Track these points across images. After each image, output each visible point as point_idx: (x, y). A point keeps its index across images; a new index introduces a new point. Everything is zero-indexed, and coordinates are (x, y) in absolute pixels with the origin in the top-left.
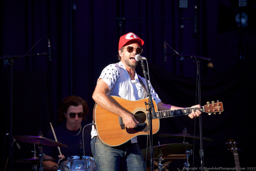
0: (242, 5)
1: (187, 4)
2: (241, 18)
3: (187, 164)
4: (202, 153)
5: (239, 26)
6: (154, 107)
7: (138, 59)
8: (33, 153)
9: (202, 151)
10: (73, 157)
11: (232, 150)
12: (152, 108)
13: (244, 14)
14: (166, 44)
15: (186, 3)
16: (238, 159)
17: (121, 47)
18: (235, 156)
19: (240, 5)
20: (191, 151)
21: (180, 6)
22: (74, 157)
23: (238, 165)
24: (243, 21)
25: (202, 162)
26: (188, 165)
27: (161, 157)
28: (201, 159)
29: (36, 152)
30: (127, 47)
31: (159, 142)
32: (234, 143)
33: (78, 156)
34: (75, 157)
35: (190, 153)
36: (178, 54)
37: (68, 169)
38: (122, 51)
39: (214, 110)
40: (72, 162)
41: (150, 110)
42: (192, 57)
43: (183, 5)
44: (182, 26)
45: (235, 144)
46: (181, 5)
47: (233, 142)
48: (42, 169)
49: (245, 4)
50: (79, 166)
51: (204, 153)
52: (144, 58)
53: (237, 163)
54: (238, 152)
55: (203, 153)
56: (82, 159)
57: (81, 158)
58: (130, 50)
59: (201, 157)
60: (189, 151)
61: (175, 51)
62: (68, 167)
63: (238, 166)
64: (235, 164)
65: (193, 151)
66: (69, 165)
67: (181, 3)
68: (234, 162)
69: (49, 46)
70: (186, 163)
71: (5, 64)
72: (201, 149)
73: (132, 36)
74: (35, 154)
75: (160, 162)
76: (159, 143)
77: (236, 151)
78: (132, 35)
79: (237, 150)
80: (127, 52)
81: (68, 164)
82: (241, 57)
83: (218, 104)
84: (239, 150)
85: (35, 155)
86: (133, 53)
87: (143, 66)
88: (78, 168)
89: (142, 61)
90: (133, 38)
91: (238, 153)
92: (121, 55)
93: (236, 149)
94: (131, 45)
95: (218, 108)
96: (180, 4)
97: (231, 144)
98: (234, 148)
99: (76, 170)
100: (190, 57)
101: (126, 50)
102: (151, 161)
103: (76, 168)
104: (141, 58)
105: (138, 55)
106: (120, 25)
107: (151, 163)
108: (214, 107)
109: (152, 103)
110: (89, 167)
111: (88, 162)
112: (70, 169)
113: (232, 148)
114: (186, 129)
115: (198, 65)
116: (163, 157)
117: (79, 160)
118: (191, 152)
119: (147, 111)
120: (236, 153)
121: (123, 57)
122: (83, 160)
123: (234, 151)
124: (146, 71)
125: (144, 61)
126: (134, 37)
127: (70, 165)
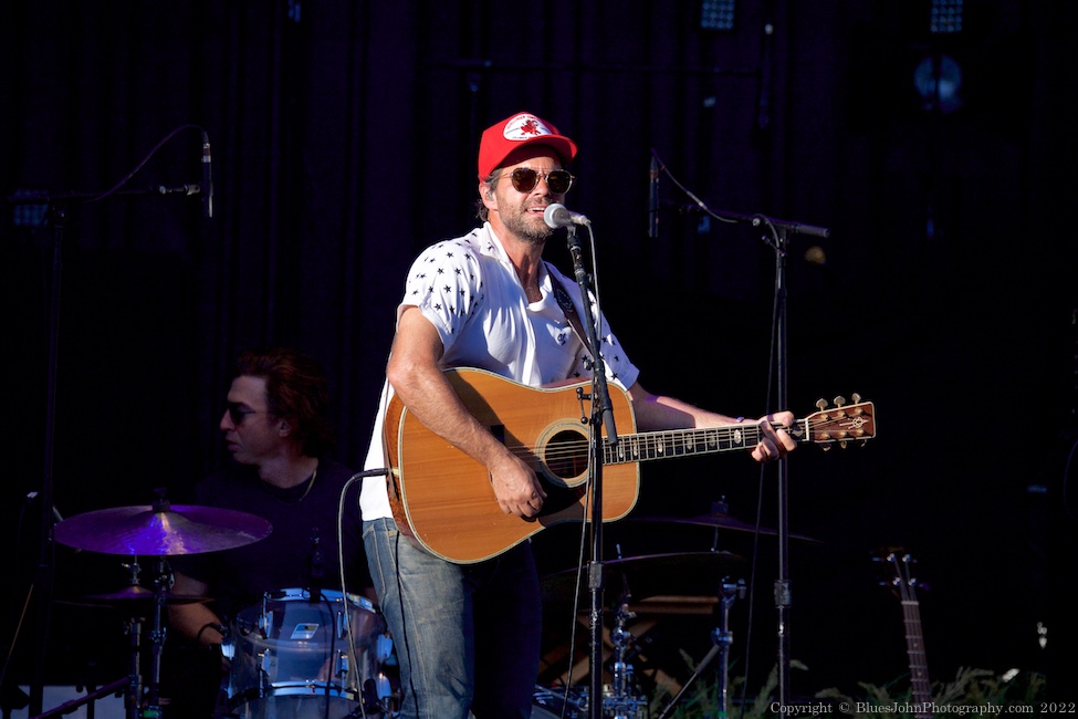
0: (942, 29)
1: (730, 17)
2: (937, 76)
3: (724, 635)
4: (783, 596)
5: (929, 107)
6: (611, 409)
7: (555, 222)
8: (129, 573)
9: (786, 585)
10: (284, 595)
11: (898, 588)
12: (606, 414)
13: (947, 62)
14: (660, 167)
15: (726, 12)
16: (917, 621)
17: (489, 171)
18: (905, 609)
19: (934, 29)
20: (739, 585)
21: (705, 24)
22: (289, 592)
23: (915, 645)
24: (946, 89)
25: (782, 628)
26: (725, 639)
27: (626, 605)
28: (781, 618)
29: (140, 569)
30: (509, 171)
31: (618, 546)
32: (904, 560)
33: (304, 588)
34: (293, 594)
35: (738, 592)
36: (705, 208)
37: (265, 638)
38: (493, 189)
39: (843, 433)
40: (277, 610)
41: (595, 420)
42: (757, 222)
43: (717, 20)
44: (710, 102)
45: (910, 563)
46: (709, 19)
47: (899, 556)
48: (162, 632)
49: (953, 24)
50: (306, 628)
51: (792, 595)
52: (580, 219)
53: (914, 637)
54: (918, 593)
55: (786, 593)
56: (319, 601)
57: (315, 599)
58: (525, 181)
59: (781, 608)
60: (735, 586)
61: (693, 197)
62: (263, 632)
63: (917, 649)
64: (906, 641)
65: (747, 585)
66: (266, 622)
67: (710, 11)
68: (904, 633)
69: (207, 159)
70: (718, 632)
71: (18, 221)
72: (781, 577)
73: (528, 128)
74: (135, 577)
75: (621, 623)
76: (619, 551)
77: (912, 591)
78: (528, 122)
79: (916, 585)
80: (512, 190)
81: (265, 619)
82: (930, 229)
83: (859, 411)
84: (921, 586)
85: (136, 580)
86: (534, 192)
87: (574, 248)
88: (303, 637)
89: (572, 229)
90: (533, 136)
91: (918, 600)
92: (489, 201)
93: (910, 584)
94: (526, 165)
95: (858, 425)
96: (705, 15)
97: (892, 563)
98: (905, 579)
99: (294, 643)
100: (751, 223)
101: (510, 181)
102: (595, 620)
103: (293, 637)
104: (569, 217)
105: (555, 206)
106: (474, 88)
107: (594, 628)
108: (842, 421)
109: (603, 395)
110: (345, 633)
111: (342, 615)
112: (269, 640)
113: (898, 580)
114: (725, 501)
115: (779, 254)
116: (633, 603)
117: (305, 607)
118: (741, 588)
119: (584, 423)
120: (910, 600)
121: (499, 210)
122: (322, 607)
123: (903, 586)
124: (588, 269)
125: (580, 227)
126: (538, 129)
127: (270, 625)
